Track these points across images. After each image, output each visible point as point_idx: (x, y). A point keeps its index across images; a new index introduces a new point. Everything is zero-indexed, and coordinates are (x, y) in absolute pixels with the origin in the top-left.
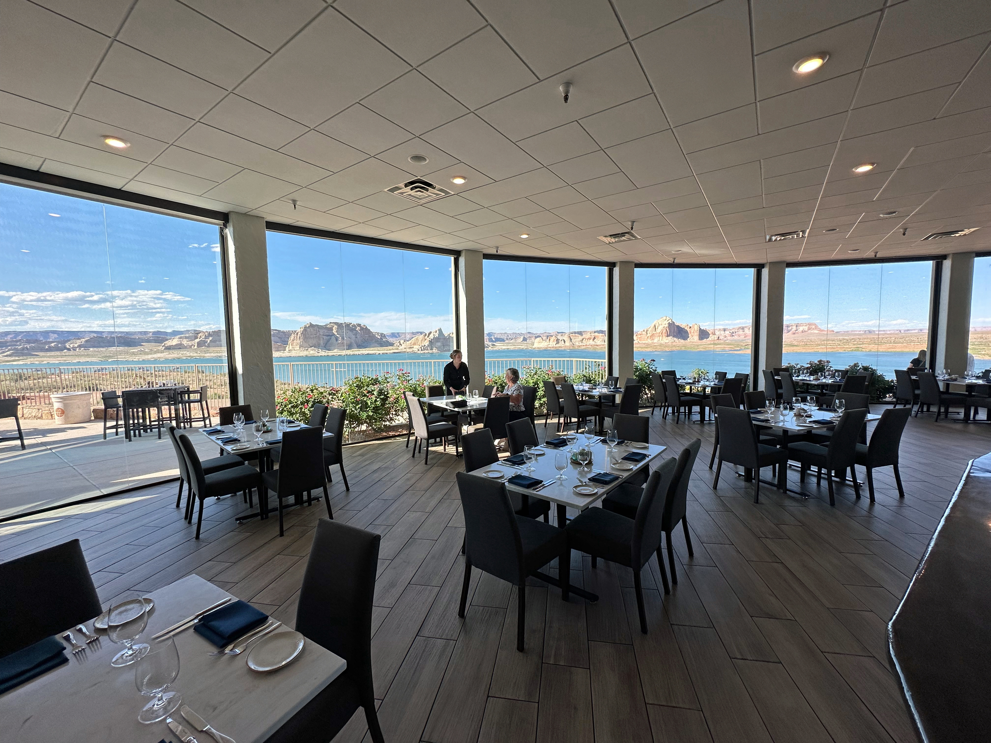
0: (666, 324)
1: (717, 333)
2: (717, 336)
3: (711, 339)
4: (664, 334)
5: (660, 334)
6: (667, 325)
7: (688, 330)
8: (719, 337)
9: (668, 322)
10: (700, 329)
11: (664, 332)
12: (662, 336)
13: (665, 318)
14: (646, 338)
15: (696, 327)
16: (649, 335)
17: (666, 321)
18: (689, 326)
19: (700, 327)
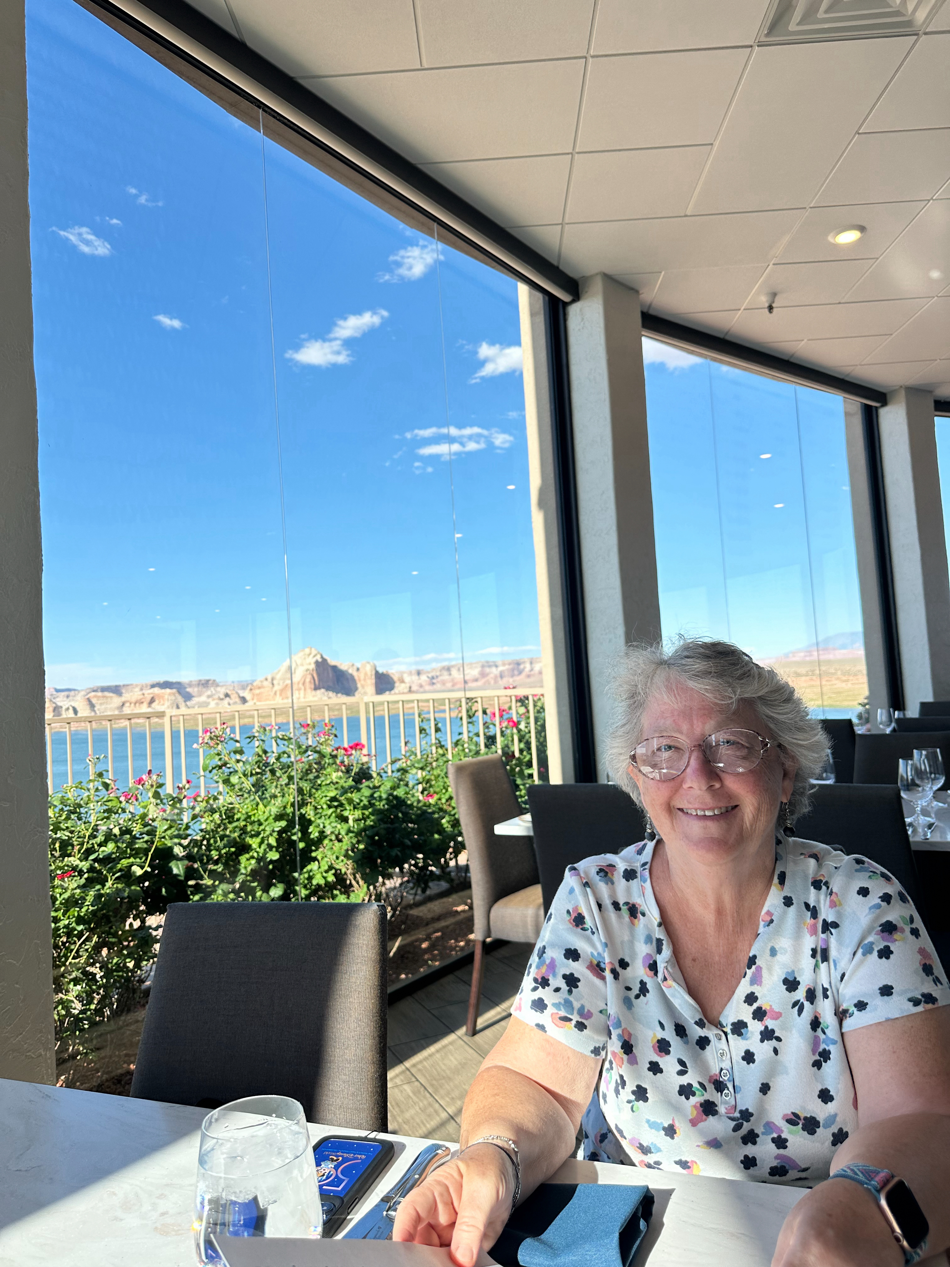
0: (310, 664)
1: (407, 678)
2: (408, 685)
3: (397, 692)
4: (307, 685)
5: (301, 685)
6: (313, 666)
7: (355, 674)
8: (410, 687)
9: (314, 660)
10: (377, 672)
11: (308, 680)
12: (305, 689)
13: (307, 651)
14: (272, 694)
15: (368, 668)
16: (277, 688)
17: (312, 656)
18: (355, 668)
19: (375, 669)
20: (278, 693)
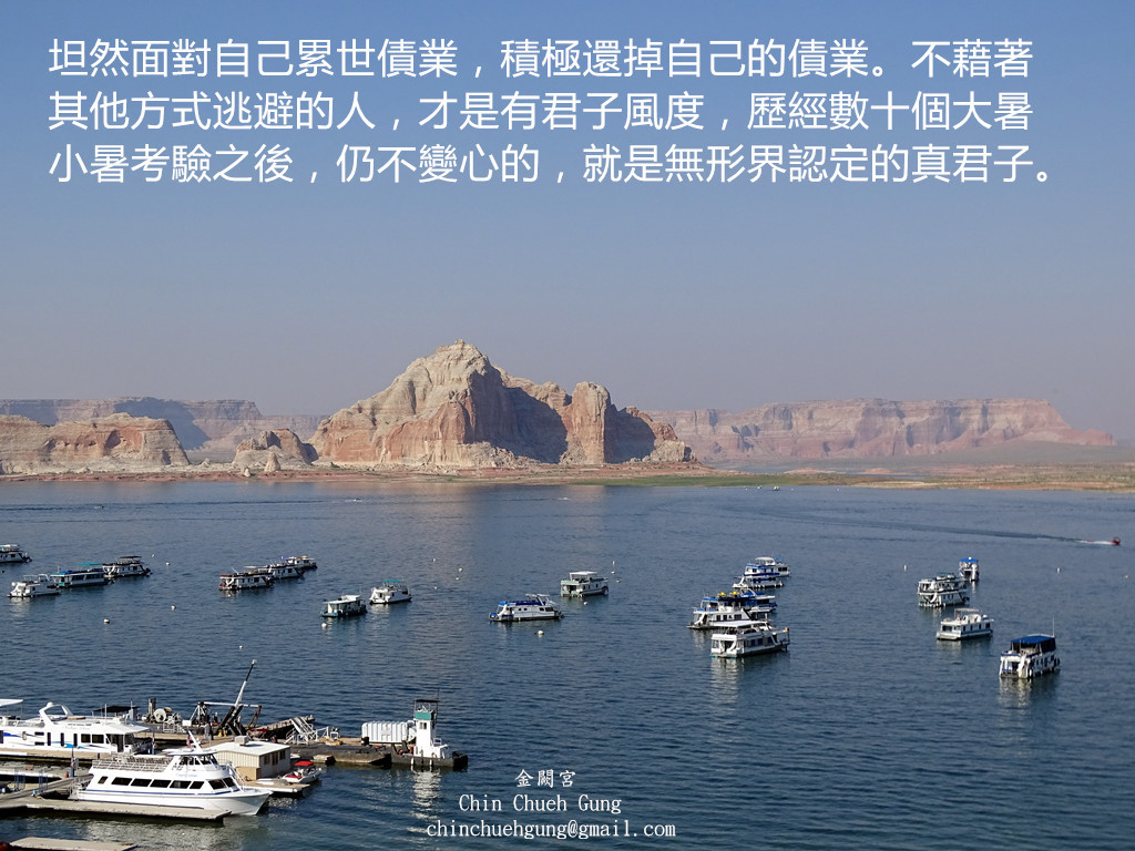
0: (459, 380)
1: (684, 428)
2: (684, 446)
3: (655, 459)
5: (436, 429)
6: (464, 386)
7: (561, 410)
8: (688, 450)
9: (470, 370)
10: (610, 408)
11: (453, 417)
12: (445, 438)
13: (455, 350)
14: (372, 444)
15: (593, 397)
16: (380, 430)
17: (464, 362)
18: (562, 394)
19: (608, 401)
20: (384, 443)
